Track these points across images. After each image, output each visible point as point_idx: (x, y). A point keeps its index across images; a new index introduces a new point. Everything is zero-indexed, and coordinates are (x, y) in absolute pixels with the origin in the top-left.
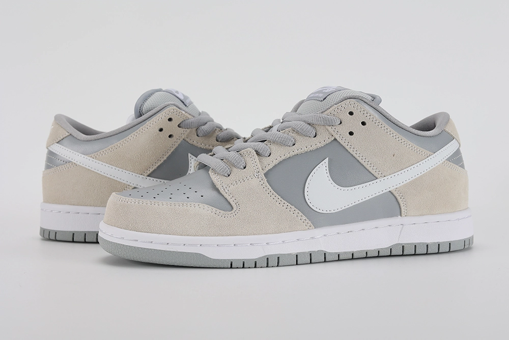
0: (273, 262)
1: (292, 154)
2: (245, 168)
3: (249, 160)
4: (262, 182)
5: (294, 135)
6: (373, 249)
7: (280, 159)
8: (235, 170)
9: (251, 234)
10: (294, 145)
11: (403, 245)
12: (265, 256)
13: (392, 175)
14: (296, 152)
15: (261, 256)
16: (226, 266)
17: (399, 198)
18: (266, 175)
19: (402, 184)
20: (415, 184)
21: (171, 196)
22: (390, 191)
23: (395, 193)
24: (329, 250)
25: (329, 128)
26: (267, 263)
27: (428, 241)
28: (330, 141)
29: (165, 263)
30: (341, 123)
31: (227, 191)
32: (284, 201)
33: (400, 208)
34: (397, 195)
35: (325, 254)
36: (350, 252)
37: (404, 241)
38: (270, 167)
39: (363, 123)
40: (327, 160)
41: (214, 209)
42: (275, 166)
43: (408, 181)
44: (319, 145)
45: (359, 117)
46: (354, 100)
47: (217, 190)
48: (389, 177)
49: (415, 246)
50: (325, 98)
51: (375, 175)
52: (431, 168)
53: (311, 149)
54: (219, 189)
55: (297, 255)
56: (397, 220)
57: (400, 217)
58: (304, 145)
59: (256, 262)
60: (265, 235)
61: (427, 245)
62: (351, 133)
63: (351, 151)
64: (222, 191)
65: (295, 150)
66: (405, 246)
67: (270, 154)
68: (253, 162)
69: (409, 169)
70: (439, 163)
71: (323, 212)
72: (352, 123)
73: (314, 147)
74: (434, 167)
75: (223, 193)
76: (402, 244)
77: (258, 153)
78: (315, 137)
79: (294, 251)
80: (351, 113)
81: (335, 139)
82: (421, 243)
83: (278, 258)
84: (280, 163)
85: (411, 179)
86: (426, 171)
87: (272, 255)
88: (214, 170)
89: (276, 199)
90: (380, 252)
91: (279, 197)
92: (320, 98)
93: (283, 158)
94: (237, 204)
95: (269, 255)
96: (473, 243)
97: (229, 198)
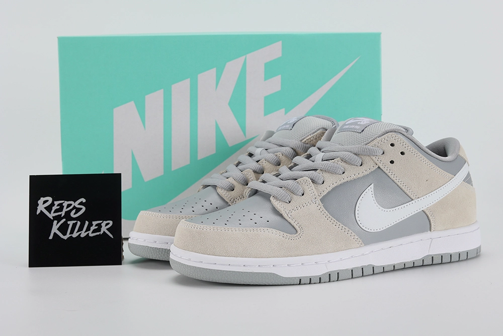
0: (334, 277)
1: (343, 181)
2: (303, 195)
3: (306, 187)
4: (319, 207)
5: (343, 164)
6: (409, 261)
7: (332, 186)
8: (295, 196)
9: (315, 254)
10: (344, 173)
12: (328, 273)
13: (425, 197)
15: (324, 273)
16: (295, 283)
17: (429, 216)
18: (322, 200)
19: (432, 204)
20: (442, 204)
21: (240, 222)
22: (423, 210)
23: (427, 212)
24: (376, 264)
25: (374, 158)
26: (329, 279)
27: (452, 251)
28: (375, 168)
29: (242, 283)
30: (383, 153)
31: (290, 216)
32: (339, 223)
33: (430, 225)
34: (428, 214)
35: (373, 267)
36: (392, 265)
37: (433, 252)
38: (325, 193)
39: (402, 153)
40: (372, 186)
41: (282, 233)
42: (329, 193)
43: (437, 201)
44: (366, 173)
45: (399, 148)
46: (395, 134)
47: (281, 215)
48: (422, 198)
49: (442, 256)
50: (363, 130)
51: (411, 197)
52: (453, 189)
53: (359, 176)
54: (283, 215)
55: (352, 270)
56: (427, 235)
57: (429, 232)
58: (353, 173)
59: (320, 278)
61: (451, 255)
62: (392, 162)
63: (392, 177)
64: (285, 216)
65: (345, 178)
66: (434, 257)
67: (324, 182)
68: (310, 189)
69: (437, 190)
70: (459, 184)
71: (371, 231)
72: (394, 154)
73: (361, 175)
74: (455, 187)
75: (287, 218)
76: (431, 255)
77: (313, 181)
78: (361, 165)
79: (350, 267)
80: (392, 145)
81: (379, 167)
82: (446, 253)
83: (338, 273)
84: (333, 189)
85: (439, 199)
86: (450, 192)
87: (333, 271)
88: (275, 197)
89: (332, 221)
90: (415, 263)
91: (335, 220)
92: (358, 129)
93: (335, 185)
94: (301, 227)
95: (331, 272)
96: (480, 251)
97: (292, 222)
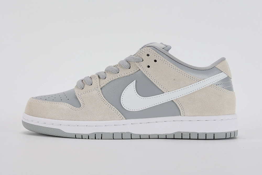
0: (98, 136)
1: (117, 77)
2: (91, 85)
3: (94, 81)
4: (99, 92)
5: (119, 67)
7: (110, 80)
8: (86, 86)
9: (87, 120)
10: (119, 72)
11: (182, 133)
12: (94, 133)
13: (174, 91)
14: (119, 76)
15: (92, 133)
16: (72, 137)
17: (178, 105)
18: (101, 89)
19: (180, 97)
21: (54, 99)
22: (172, 100)
23: (176, 102)
24: (134, 132)
25: (137, 64)
26: (95, 137)
28: (137, 70)
30: (143, 61)
31: (80, 97)
32: (109, 104)
33: (180, 111)
35: (131, 134)
36: (147, 135)
37: (182, 130)
38: (105, 84)
39: (155, 61)
40: (135, 81)
41: (71, 106)
42: (107, 84)
43: (184, 95)
44: (131, 73)
45: (152, 57)
46: (149, 48)
48: (172, 92)
49: (190, 134)
51: (163, 91)
53: (126, 75)
54: (77, 95)
55: (113, 134)
56: (178, 118)
57: (180, 116)
58: (124, 73)
59: (88, 136)
60: (95, 121)
61: (198, 134)
62: (149, 67)
67: (106, 78)
68: (96, 82)
69: (185, 88)
71: (130, 110)
72: (149, 61)
73: (128, 74)
75: (78, 98)
78: (130, 68)
79: (112, 131)
80: (148, 55)
81: (140, 70)
82: (193, 132)
83: (102, 134)
84: (110, 82)
85: (186, 94)
87: (98, 133)
88: (77, 86)
89: (105, 102)
90: (167, 136)
91: (107, 101)
93: (112, 80)
94: (84, 104)
95: (96, 133)
97: (80, 101)
